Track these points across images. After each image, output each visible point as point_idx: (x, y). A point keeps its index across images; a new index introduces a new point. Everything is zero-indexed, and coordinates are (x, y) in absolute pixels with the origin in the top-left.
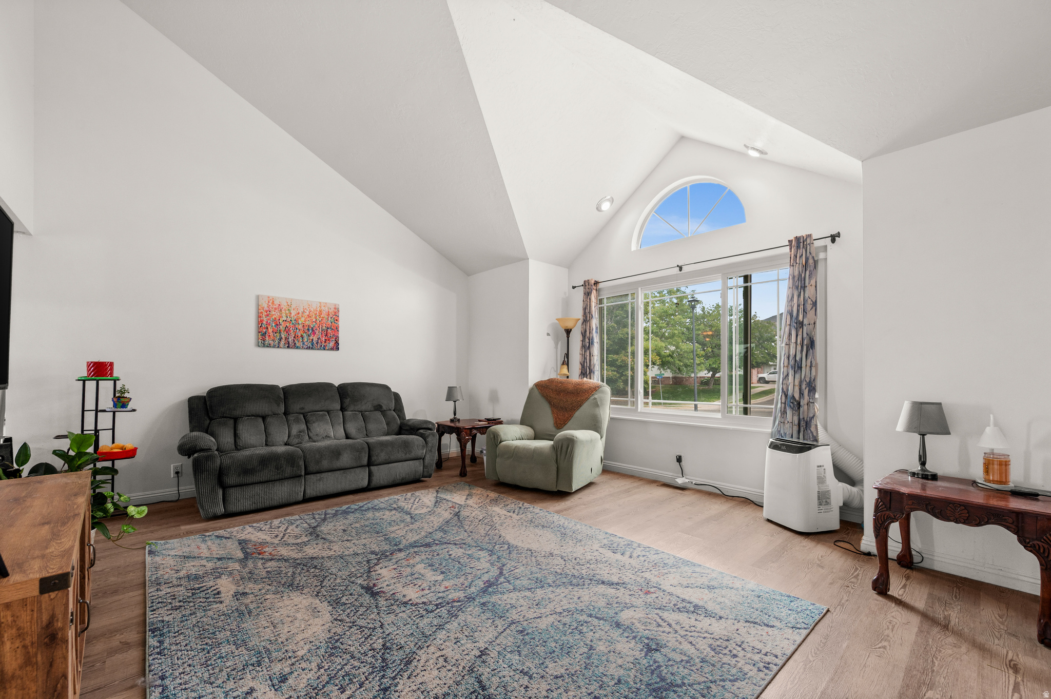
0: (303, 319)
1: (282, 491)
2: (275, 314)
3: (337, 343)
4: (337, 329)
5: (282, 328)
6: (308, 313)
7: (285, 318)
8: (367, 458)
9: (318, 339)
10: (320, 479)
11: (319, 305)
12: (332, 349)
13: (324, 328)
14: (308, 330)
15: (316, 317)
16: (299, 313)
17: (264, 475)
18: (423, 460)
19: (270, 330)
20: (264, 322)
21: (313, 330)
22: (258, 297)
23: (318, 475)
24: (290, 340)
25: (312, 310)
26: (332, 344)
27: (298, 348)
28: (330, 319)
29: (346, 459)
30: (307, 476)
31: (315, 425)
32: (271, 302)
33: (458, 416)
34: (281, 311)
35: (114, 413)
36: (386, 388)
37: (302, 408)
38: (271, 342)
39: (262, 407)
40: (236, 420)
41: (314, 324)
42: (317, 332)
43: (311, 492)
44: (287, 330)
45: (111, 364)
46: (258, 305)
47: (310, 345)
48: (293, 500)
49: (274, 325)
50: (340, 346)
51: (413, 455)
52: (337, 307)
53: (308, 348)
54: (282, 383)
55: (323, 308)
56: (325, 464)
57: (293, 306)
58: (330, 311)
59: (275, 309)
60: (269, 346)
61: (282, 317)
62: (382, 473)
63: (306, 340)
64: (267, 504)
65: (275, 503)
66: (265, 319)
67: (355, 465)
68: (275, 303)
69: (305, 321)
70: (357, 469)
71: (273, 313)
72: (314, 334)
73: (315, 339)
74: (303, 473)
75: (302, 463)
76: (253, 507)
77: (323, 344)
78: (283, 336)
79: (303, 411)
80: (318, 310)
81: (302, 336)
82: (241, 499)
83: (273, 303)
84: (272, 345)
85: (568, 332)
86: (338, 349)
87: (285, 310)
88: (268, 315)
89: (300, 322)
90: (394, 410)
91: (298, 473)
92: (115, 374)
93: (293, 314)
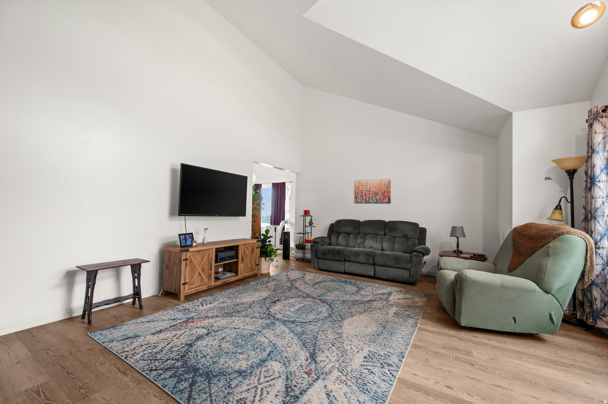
0: (373, 189)
1: (335, 265)
2: (361, 188)
3: (389, 200)
4: (389, 192)
5: (364, 194)
6: (375, 185)
7: (365, 189)
8: (372, 260)
9: (380, 198)
10: (351, 265)
11: (380, 180)
12: (387, 203)
13: (383, 192)
14: (375, 194)
15: (379, 187)
16: (371, 186)
17: (330, 256)
18: (409, 270)
19: (359, 195)
20: (357, 192)
21: (377, 194)
22: (355, 181)
23: (350, 263)
24: (367, 199)
25: (377, 184)
26: (386, 200)
27: (370, 203)
28: (385, 187)
29: (361, 258)
30: (345, 262)
32: (359, 183)
34: (363, 186)
36: (416, 225)
38: (359, 201)
39: (348, 229)
40: (340, 233)
41: (378, 190)
42: (379, 194)
43: (347, 270)
44: (366, 195)
45: (309, 211)
46: (355, 185)
47: (376, 201)
48: (340, 270)
49: (360, 193)
50: (391, 201)
51: (400, 265)
52: (389, 180)
53: (375, 203)
54: (362, 220)
55: (382, 182)
56: (352, 258)
57: (368, 183)
58: (386, 183)
59: (361, 186)
60: (358, 203)
61: (364, 189)
62: (381, 271)
63: (374, 199)
64: (331, 269)
65: (334, 270)
66: (357, 191)
67: (366, 262)
68: (361, 183)
69: (374, 190)
70: (368, 265)
71: (360, 187)
72: (378, 195)
73: (378, 198)
74: (343, 260)
75: (342, 256)
76: (326, 269)
77: (382, 200)
78: (364, 198)
80: (380, 183)
81: (372, 197)
82: (324, 264)
83: (360, 183)
84: (359, 202)
86: (390, 203)
87: (365, 186)
88: (358, 189)
89: (371, 191)
90: (417, 239)
91: (341, 259)
92: (310, 214)
93: (368, 187)
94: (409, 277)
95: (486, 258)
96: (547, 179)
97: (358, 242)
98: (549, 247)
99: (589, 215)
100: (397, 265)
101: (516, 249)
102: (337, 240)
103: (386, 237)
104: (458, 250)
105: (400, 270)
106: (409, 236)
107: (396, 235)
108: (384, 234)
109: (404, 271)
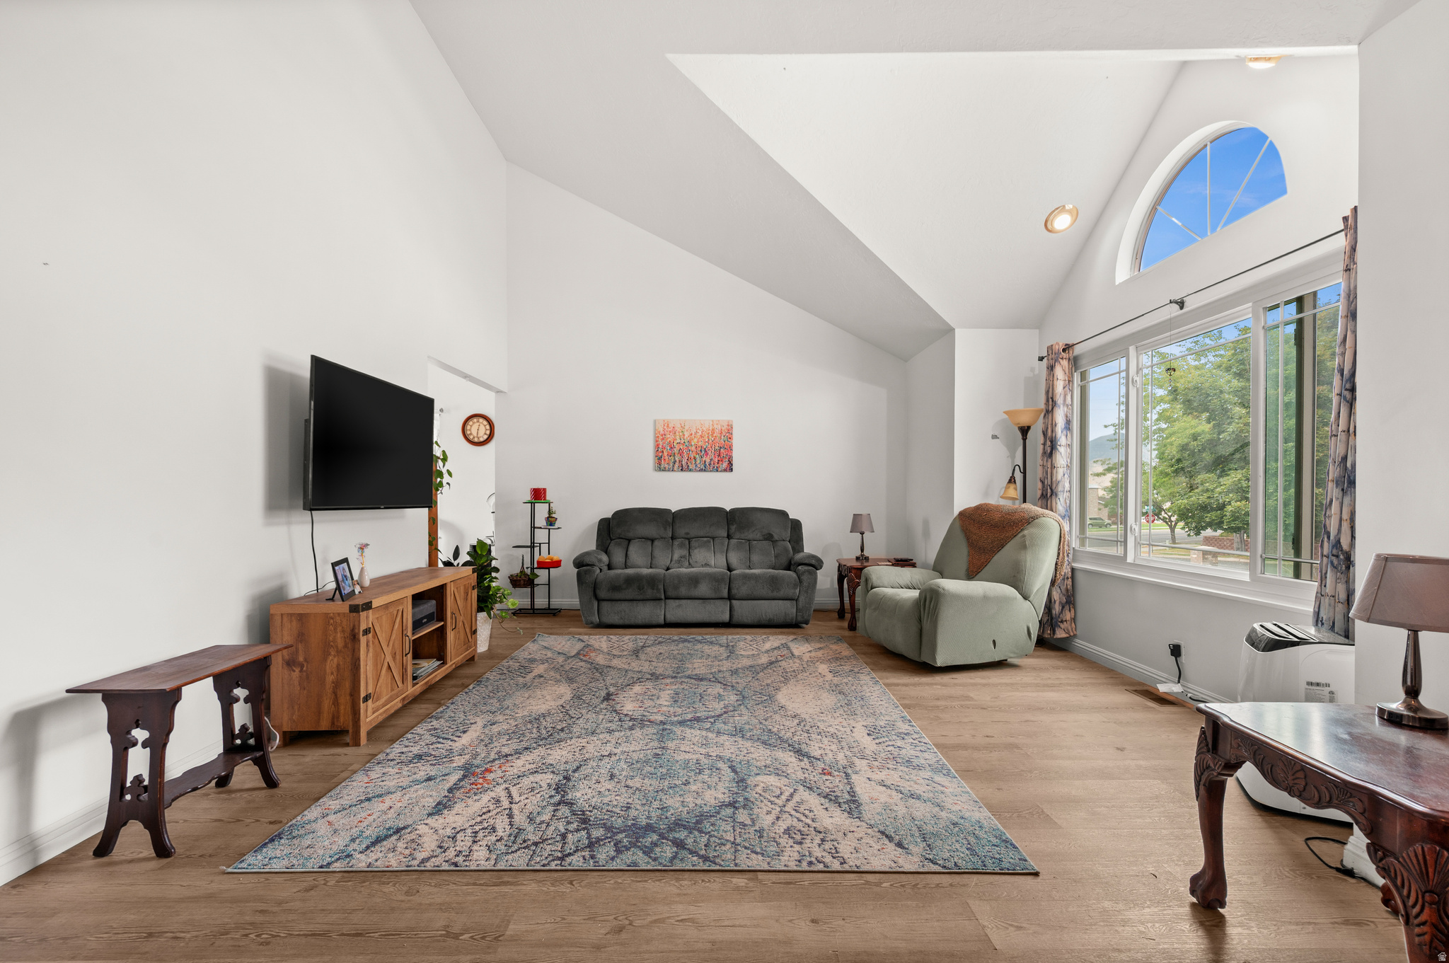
0: (696, 440)
1: (645, 612)
2: (670, 437)
3: (730, 464)
4: (730, 448)
5: (676, 450)
6: (700, 433)
7: (678, 441)
8: (726, 590)
9: (711, 460)
10: (679, 606)
11: (711, 423)
12: (725, 470)
13: (717, 448)
14: (701, 451)
15: (708, 437)
16: (691, 434)
17: (629, 593)
18: (797, 600)
19: (666, 454)
20: (660, 446)
21: (705, 451)
22: (655, 421)
23: (677, 601)
24: (683, 463)
25: (705, 429)
26: (725, 465)
27: (690, 470)
28: (722, 437)
29: (704, 589)
30: (667, 601)
31: (696, 551)
32: (666, 425)
33: (866, 553)
34: (675, 433)
35: (549, 529)
36: (784, 514)
37: (687, 534)
38: (666, 466)
39: (650, 530)
40: (629, 541)
41: (707, 444)
42: (710, 453)
43: (671, 617)
44: (681, 453)
45: (545, 490)
46: (655, 430)
47: (703, 467)
48: (654, 622)
49: (668, 448)
50: (734, 467)
51: (781, 594)
52: (730, 424)
53: (701, 470)
54: (674, 507)
55: (715, 426)
56: (683, 591)
57: (686, 428)
58: (723, 429)
59: (670, 432)
60: (664, 470)
61: (676, 439)
62: (745, 610)
63: (699, 462)
64: (632, 621)
65: (639, 622)
66: (661, 443)
67: (713, 595)
68: (670, 426)
69: (698, 442)
70: (717, 601)
71: (668, 436)
72: (707, 454)
73: (708, 461)
74: (663, 597)
75: (661, 587)
76: (621, 622)
77: (716, 465)
78: (677, 459)
79: (688, 536)
80: (711, 429)
81: (695, 458)
82: (613, 613)
83: (668, 426)
84: (667, 469)
85: (1025, 431)
86: (731, 470)
87: (679, 432)
88: (663, 439)
89: (693, 444)
90: (789, 542)
91: (658, 595)
92: (548, 498)
93: (686, 436)
94: (797, 612)
95: (915, 563)
96: (994, 437)
97: (676, 557)
98: (1024, 536)
99: (1049, 490)
100: (775, 594)
101: (972, 544)
102: (624, 555)
103: (733, 541)
104: (862, 555)
105: (781, 602)
106: (776, 537)
107: (751, 536)
108: (726, 535)
109: (788, 603)
